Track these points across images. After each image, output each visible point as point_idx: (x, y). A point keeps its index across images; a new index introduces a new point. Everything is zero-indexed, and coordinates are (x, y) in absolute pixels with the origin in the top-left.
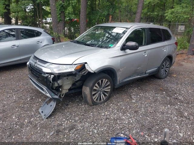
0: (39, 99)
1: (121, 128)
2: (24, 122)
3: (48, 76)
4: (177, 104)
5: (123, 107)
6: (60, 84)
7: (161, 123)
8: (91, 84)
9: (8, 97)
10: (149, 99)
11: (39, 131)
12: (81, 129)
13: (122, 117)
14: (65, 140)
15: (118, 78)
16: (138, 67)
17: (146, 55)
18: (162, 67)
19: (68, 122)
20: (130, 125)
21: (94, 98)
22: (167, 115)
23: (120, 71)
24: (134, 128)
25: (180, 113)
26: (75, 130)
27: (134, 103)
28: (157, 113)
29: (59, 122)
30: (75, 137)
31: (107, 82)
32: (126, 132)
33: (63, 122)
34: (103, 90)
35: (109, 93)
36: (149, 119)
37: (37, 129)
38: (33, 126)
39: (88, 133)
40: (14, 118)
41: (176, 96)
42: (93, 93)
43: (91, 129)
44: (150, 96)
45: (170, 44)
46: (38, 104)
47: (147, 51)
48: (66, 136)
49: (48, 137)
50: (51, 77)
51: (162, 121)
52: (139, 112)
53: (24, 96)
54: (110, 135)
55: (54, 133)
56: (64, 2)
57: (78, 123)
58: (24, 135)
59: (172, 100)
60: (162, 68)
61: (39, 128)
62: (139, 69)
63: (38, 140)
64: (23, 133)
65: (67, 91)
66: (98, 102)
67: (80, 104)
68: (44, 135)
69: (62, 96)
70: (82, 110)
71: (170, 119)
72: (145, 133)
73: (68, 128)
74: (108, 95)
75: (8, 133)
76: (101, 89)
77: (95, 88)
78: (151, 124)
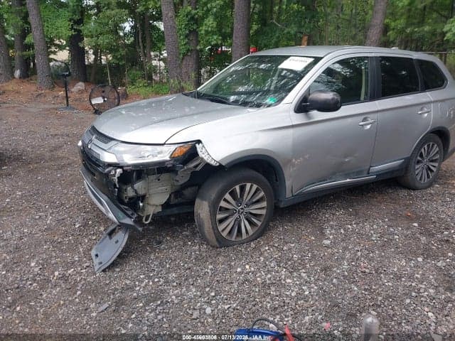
0: (101, 225)
1: (276, 309)
2: (52, 276)
3: (110, 172)
4: (444, 255)
5: (295, 256)
6: (141, 192)
7: (386, 304)
8: (213, 194)
9: (36, 219)
10: (369, 238)
11: (77, 300)
12: (176, 302)
13: (284, 280)
14: (130, 325)
15: (288, 183)
16: (346, 157)
17: (368, 127)
18: (419, 158)
19: (149, 282)
20: (299, 302)
21: (221, 228)
22: (410, 283)
23: (293, 165)
24: (310, 310)
25: (447, 278)
26: (159, 302)
27: (327, 247)
28: (382, 275)
29: (128, 282)
30: (156, 321)
31: (257, 190)
32: (286, 319)
33: (137, 283)
34: (247, 210)
35: (262, 219)
36: (356, 289)
37: (76, 293)
38: (67, 287)
39: (190, 312)
40: (33, 264)
41: (447, 236)
42: (219, 216)
43: (199, 304)
44: (372, 232)
45: (440, 98)
46: (94, 238)
47: (371, 116)
48: (134, 316)
49: (94, 314)
50: (116, 172)
51: (390, 297)
52: (335, 269)
53: (71, 218)
54: (242, 322)
55: (110, 306)
56: (196, 9)
57: (173, 286)
58: (41, 307)
59: (433, 245)
60: (419, 162)
61: (79, 292)
62: (349, 162)
63: (69, 319)
64: (42, 301)
65: (160, 209)
66: (233, 239)
67: (190, 243)
68: (86, 309)
69: (146, 220)
70: (190, 257)
71: (414, 294)
72: (336, 324)
73: (145, 296)
74: (259, 223)
75: (10, 298)
76: (242, 209)
77: (223, 204)
78: (357, 303)
